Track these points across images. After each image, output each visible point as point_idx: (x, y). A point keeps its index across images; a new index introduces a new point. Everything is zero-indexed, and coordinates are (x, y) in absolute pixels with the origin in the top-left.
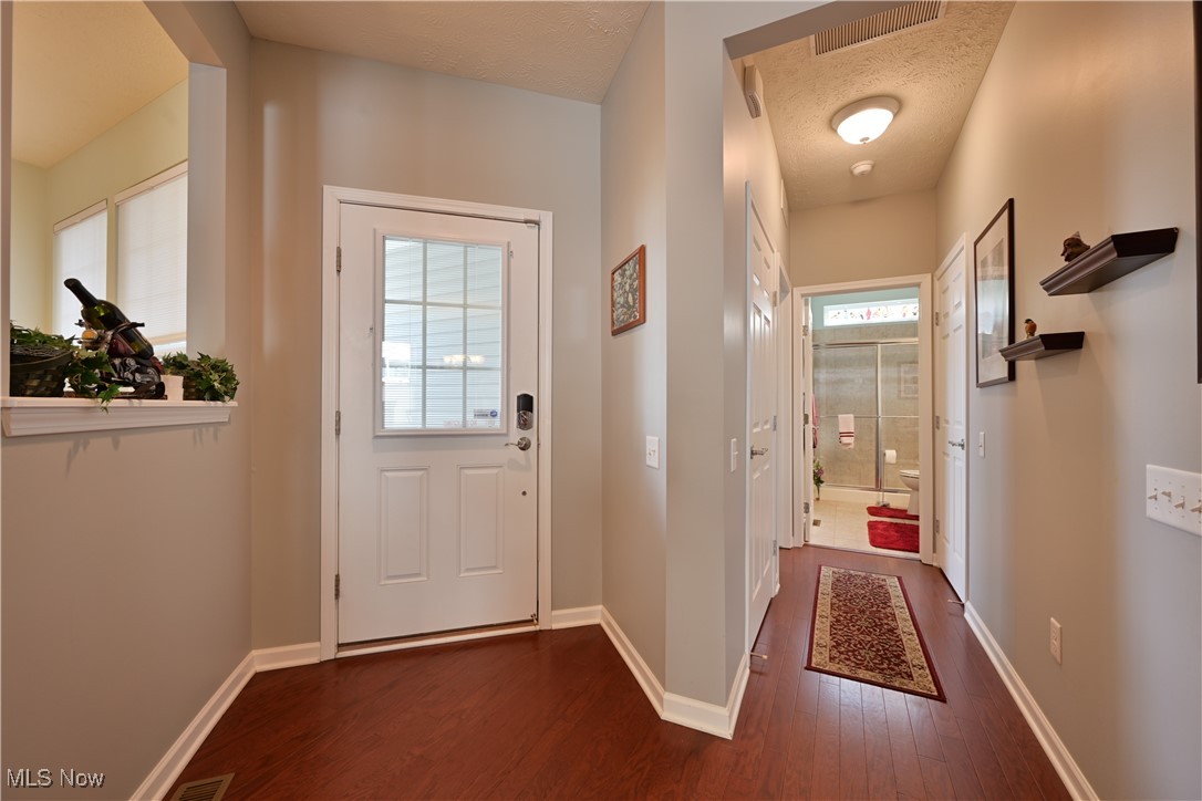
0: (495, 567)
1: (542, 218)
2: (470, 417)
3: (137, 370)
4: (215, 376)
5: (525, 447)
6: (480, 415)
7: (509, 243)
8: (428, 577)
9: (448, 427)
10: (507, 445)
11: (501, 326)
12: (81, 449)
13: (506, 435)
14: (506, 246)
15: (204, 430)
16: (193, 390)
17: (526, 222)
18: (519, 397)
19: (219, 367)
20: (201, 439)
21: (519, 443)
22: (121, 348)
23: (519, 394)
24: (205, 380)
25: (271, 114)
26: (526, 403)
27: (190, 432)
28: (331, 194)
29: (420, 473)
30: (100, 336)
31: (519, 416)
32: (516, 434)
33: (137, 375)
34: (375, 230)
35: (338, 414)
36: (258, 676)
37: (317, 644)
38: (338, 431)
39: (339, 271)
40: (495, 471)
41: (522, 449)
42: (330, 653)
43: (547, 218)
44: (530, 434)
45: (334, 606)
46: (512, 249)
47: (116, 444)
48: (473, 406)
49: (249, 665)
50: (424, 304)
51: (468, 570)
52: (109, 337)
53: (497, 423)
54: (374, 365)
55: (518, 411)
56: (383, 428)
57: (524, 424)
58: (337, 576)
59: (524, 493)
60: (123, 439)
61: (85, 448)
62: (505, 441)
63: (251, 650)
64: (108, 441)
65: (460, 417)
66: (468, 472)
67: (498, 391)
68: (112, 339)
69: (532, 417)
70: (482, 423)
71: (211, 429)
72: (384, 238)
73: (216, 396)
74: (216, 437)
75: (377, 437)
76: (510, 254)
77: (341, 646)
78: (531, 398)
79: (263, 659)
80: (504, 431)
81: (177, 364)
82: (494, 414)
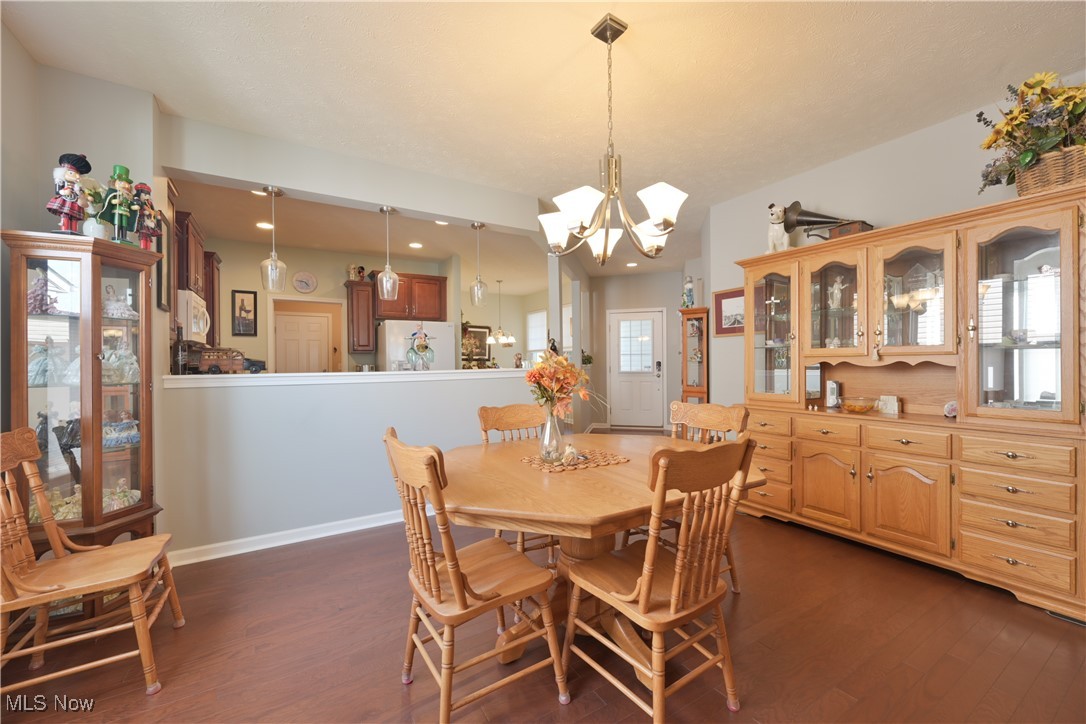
2: (643, 368)
4: (591, 360)
5: (659, 376)
6: (646, 368)
9: (637, 371)
17: (658, 312)
18: (657, 362)
29: (630, 383)
31: (657, 368)
32: (656, 373)
35: (610, 367)
38: (610, 371)
40: (650, 383)
44: (660, 373)
46: (654, 320)
48: (644, 364)
50: (630, 337)
53: (650, 370)
56: (621, 371)
57: (659, 370)
62: (653, 375)
65: (640, 368)
66: (643, 383)
67: (650, 360)
69: (661, 368)
72: (620, 321)
73: (590, 363)
75: (619, 373)
78: (661, 363)
80: (653, 372)
82: (649, 367)
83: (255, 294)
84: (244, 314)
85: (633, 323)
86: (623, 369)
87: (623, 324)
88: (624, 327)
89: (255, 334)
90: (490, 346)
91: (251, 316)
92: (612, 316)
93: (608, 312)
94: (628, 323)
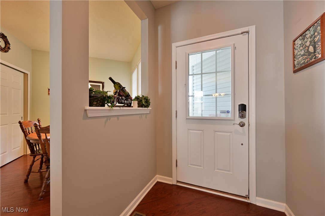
0: (229, 171)
1: (250, 30)
2: (218, 112)
3: (126, 100)
5: (242, 125)
6: (223, 112)
7: (234, 44)
8: (204, 167)
9: (210, 116)
10: (234, 124)
11: (231, 81)
12: (108, 120)
13: (234, 120)
14: (233, 46)
15: (143, 115)
16: (140, 105)
17: (242, 33)
18: (239, 105)
20: (142, 118)
21: (239, 124)
22: (121, 94)
23: (239, 104)
25: (160, 28)
26: (243, 108)
27: (139, 116)
28: (174, 45)
29: (200, 132)
30: (116, 91)
31: (239, 113)
32: (238, 120)
33: (125, 101)
34: (186, 53)
35: (176, 111)
37: (171, 179)
38: (176, 116)
39: (176, 68)
40: (229, 134)
41: (241, 126)
42: (175, 183)
43: (252, 29)
44: (245, 120)
45: (176, 169)
46: (235, 46)
47: (118, 119)
48: (220, 109)
49: (156, 179)
50: (202, 74)
51: (218, 169)
52: (118, 92)
53: (229, 116)
54: (186, 96)
55: (239, 111)
56: (189, 116)
57: (242, 116)
58: (177, 160)
59: (242, 144)
60: (120, 118)
61: (109, 120)
62: (233, 122)
63: (156, 174)
64: (116, 118)
65: (214, 113)
66: (218, 133)
67: (230, 103)
68: (119, 92)
69: (245, 113)
70: (223, 116)
71: (145, 115)
72: (189, 55)
74: (146, 117)
75: (187, 119)
76: (235, 48)
77: (178, 181)
78: (245, 106)
79: (160, 178)
80: (233, 119)
81: (137, 98)
82: (228, 112)
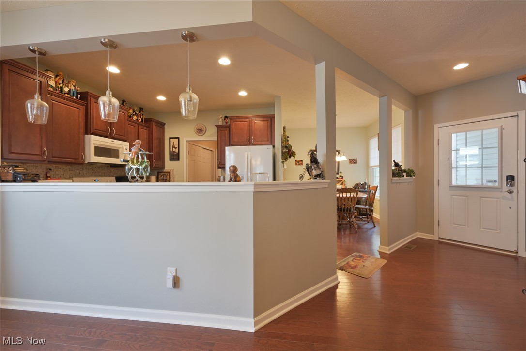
0: (496, 230)
1: (519, 114)
2: (485, 182)
4: (412, 173)
6: (489, 181)
7: (502, 125)
9: (477, 185)
10: (501, 191)
14: (500, 127)
16: (408, 176)
17: (511, 117)
19: (412, 171)
20: (409, 185)
21: (507, 191)
23: (507, 175)
24: (410, 173)
25: (420, 112)
26: (511, 178)
27: (407, 183)
29: (465, 197)
32: (506, 188)
34: (449, 132)
35: (438, 180)
36: (418, 238)
37: (433, 236)
38: (438, 185)
39: (438, 145)
40: (496, 199)
41: (509, 193)
42: (437, 239)
43: (522, 114)
44: (514, 188)
46: (503, 127)
48: (486, 178)
49: (416, 235)
51: (484, 228)
53: (497, 184)
55: (507, 181)
56: (452, 184)
57: (511, 185)
59: (510, 208)
63: (416, 231)
65: (480, 182)
66: (483, 198)
69: (514, 183)
70: (490, 184)
71: (410, 183)
73: (411, 176)
75: (450, 187)
76: (502, 129)
77: (440, 238)
78: (514, 176)
79: (421, 235)
80: (500, 187)
81: (405, 171)
82: (495, 181)
83: (178, 138)
84: (174, 150)
85: (470, 134)
86: (454, 183)
87: (454, 136)
88: (456, 139)
89: (179, 160)
90: (338, 163)
91: (177, 150)
92: (439, 131)
93: (436, 126)
94: (462, 135)
